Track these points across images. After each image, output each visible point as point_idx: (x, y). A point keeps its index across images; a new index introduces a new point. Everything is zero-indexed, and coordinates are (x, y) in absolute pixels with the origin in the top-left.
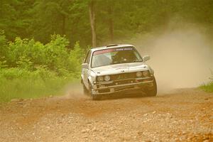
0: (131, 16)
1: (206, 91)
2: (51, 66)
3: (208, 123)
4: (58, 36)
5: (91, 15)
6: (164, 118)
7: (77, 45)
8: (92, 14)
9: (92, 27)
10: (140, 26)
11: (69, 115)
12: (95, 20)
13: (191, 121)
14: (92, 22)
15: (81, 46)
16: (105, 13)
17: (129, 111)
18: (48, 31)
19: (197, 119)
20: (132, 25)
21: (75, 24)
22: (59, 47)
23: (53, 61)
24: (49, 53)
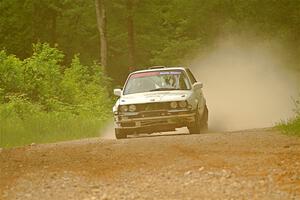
0: (164, 12)
1: (287, 133)
2: (34, 95)
3: (288, 186)
4: (46, 45)
5: (98, 12)
6: (218, 177)
7: (76, 60)
8: (100, 9)
9: (101, 30)
10: (178, 29)
11: (63, 175)
12: (105, 19)
13: (262, 182)
14: (100, 22)
15: (83, 61)
16: (121, 7)
17: (161, 166)
18: (28, 37)
19: (271, 180)
20: (164, 26)
21: (73, 26)
22: (47, 64)
23: (37, 87)
24: (30, 73)
